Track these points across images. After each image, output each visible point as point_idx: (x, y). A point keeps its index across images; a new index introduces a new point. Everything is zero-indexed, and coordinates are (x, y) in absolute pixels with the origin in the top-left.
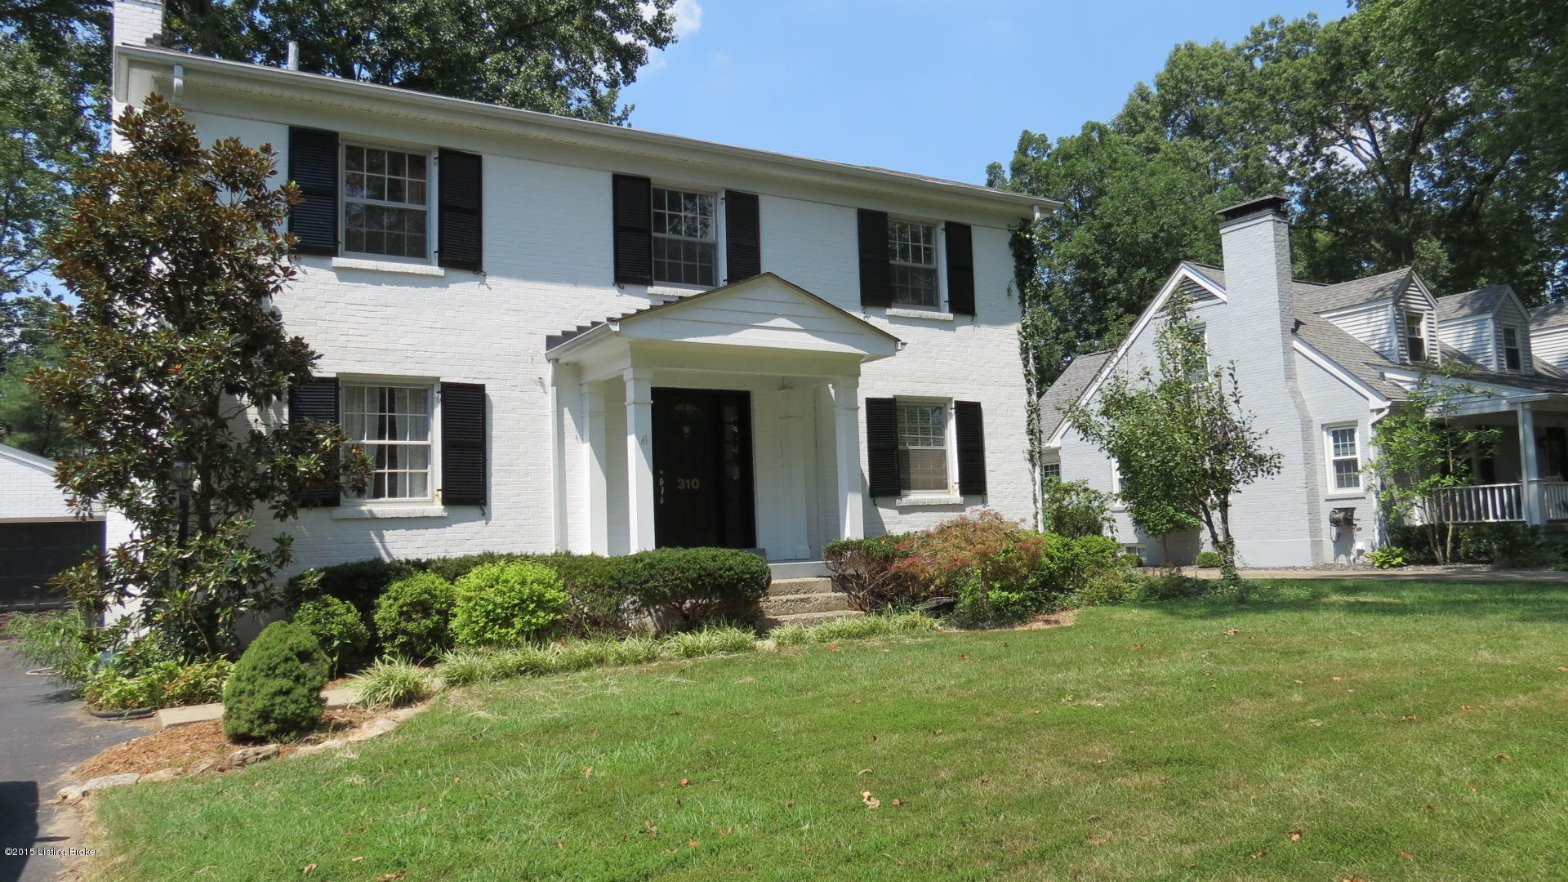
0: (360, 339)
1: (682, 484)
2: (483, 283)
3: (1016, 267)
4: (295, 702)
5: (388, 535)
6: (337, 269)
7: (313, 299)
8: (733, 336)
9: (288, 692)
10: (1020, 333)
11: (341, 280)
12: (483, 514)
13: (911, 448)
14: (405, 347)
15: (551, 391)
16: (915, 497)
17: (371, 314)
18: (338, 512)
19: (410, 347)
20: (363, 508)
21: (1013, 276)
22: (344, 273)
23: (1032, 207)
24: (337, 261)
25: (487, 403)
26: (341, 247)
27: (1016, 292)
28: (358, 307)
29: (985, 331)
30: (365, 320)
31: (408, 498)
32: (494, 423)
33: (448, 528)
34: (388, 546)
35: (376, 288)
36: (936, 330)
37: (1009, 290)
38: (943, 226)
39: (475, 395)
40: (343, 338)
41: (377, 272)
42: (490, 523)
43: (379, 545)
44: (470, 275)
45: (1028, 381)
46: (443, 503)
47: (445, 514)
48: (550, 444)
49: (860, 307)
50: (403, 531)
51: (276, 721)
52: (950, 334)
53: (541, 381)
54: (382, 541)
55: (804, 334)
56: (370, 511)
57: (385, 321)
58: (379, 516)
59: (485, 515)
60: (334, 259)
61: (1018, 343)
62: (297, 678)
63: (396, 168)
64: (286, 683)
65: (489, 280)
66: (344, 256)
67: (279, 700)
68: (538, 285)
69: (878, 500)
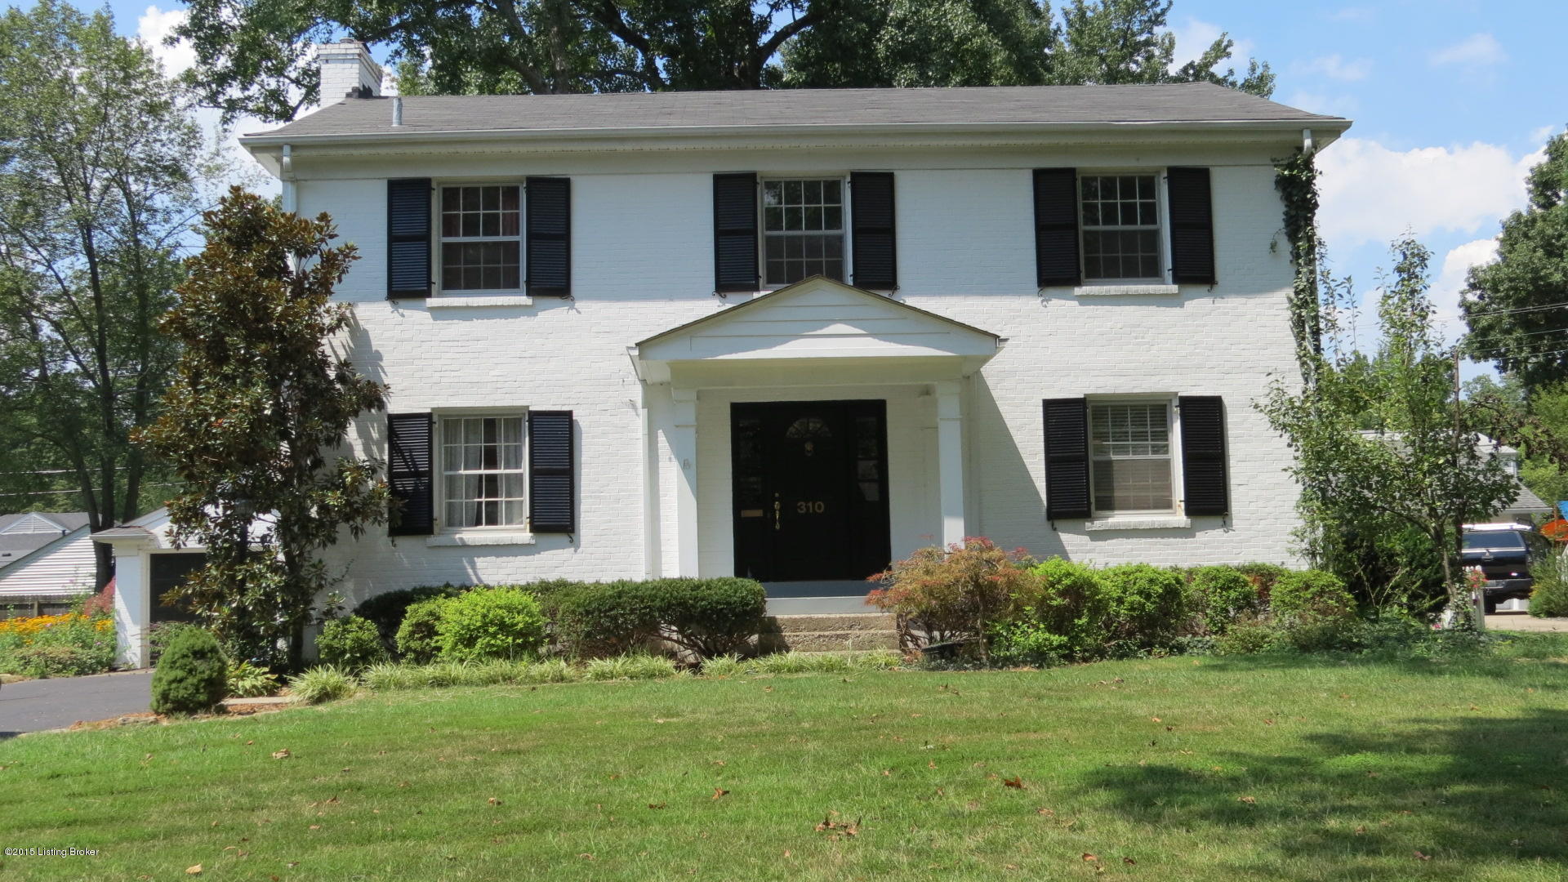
0: (456, 374)
1: (803, 507)
2: (572, 307)
3: (1286, 213)
4: (186, 688)
5: (480, 562)
6: (432, 309)
7: (411, 340)
8: (778, 348)
9: (181, 681)
10: (1290, 300)
11: (435, 319)
12: (572, 541)
13: (1114, 457)
14: (495, 379)
15: (643, 412)
16: (1120, 518)
17: (461, 350)
18: (432, 540)
19: (500, 379)
20: (457, 536)
21: (1282, 225)
22: (439, 313)
23: (1301, 132)
24: (431, 302)
25: (575, 429)
26: (435, 288)
27: (1285, 246)
28: (451, 344)
29: (1232, 305)
30: (458, 356)
31: (503, 526)
32: (584, 449)
33: (537, 556)
34: (480, 573)
35: (468, 323)
36: (1153, 308)
37: (1273, 246)
38: (1165, 174)
39: (564, 420)
40: (438, 374)
41: (468, 308)
42: (580, 550)
43: (470, 571)
44: (557, 301)
45: (1303, 364)
46: (531, 531)
47: (533, 542)
48: (640, 469)
49: (1038, 289)
50: (493, 558)
51: (173, 702)
52: (1176, 311)
53: (633, 405)
54: (474, 568)
55: (870, 339)
56: (461, 539)
57: (477, 355)
58: (470, 543)
59: (574, 542)
60: (428, 300)
61: (1289, 314)
62: (190, 671)
63: (491, 203)
64: (180, 674)
65: (577, 305)
66: (439, 295)
67: (174, 686)
68: (630, 304)
69: (1058, 524)
